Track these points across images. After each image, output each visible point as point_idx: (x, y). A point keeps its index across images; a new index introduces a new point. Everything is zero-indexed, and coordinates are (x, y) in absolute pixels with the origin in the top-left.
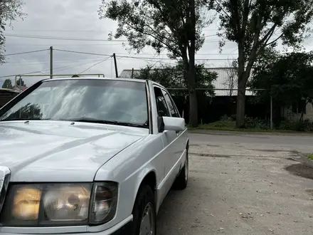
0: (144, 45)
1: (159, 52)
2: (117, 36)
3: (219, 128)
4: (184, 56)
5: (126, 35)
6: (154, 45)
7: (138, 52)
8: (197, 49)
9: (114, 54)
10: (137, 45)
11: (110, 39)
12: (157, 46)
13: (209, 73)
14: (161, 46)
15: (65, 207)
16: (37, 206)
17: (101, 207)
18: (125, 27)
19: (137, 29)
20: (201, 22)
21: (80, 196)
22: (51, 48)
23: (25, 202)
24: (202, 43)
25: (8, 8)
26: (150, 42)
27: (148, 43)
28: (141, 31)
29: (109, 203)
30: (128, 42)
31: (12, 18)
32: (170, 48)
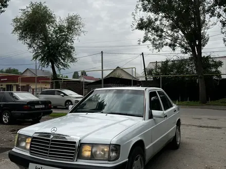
0: (163, 46)
1: (174, 50)
2: (144, 41)
3: (223, 104)
4: (193, 51)
5: (150, 40)
6: (170, 45)
7: (159, 51)
8: (204, 46)
9: (143, 53)
10: (158, 47)
11: (139, 44)
12: (172, 46)
13: (215, 62)
14: (176, 46)
15: (100, 153)
16: (90, 152)
17: (113, 154)
18: (149, 35)
19: (157, 36)
20: (207, 24)
21: (106, 150)
22: (102, 52)
23: (86, 151)
24: (207, 41)
25: (77, 29)
26: (167, 43)
27: (166, 44)
28: (160, 36)
29: (116, 153)
30: (151, 45)
31: (79, 35)
32: (182, 46)
